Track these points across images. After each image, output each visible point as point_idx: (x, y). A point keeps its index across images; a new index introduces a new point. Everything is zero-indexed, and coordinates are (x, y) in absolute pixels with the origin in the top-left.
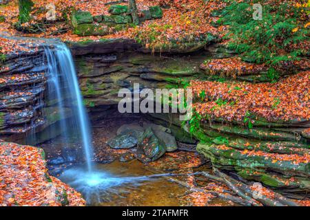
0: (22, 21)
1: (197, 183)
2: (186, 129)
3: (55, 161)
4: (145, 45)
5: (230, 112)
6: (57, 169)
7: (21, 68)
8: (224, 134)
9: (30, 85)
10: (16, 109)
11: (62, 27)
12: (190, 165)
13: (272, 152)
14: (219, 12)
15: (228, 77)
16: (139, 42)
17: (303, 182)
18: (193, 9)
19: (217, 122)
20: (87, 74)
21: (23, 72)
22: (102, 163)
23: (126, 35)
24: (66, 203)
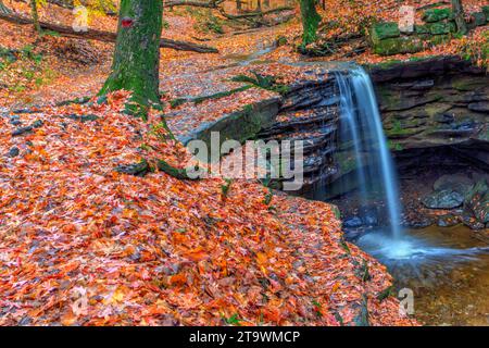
0: (308, 40)
3: (349, 222)
4: (475, 63)
6: (353, 233)
7: (307, 102)
9: (318, 124)
11: (358, 45)
16: (467, 58)
20: (393, 107)
22: (415, 225)
23: (448, 50)
24: (367, 278)
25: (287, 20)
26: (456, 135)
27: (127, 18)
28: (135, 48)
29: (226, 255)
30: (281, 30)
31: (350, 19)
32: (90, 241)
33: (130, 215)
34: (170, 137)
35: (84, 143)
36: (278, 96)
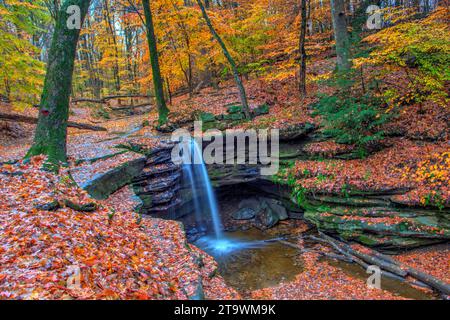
0: (161, 123)
2: (294, 200)
3: (191, 232)
5: (329, 185)
6: (193, 238)
7: (162, 160)
8: (326, 203)
9: (169, 173)
10: (159, 192)
12: (299, 230)
13: (366, 216)
14: (314, 105)
15: (325, 156)
17: (396, 240)
18: (293, 104)
19: (319, 194)
21: (163, 162)
22: (230, 231)
24: (202, 265)
25: (149, 111)
26: (248, 177)
27: (45, 109)
28: (50, 128)
29: (111, 260)
30: (146, 117)
31: (186, 112)
32: (14, 258)
33: (45, 238)
34: (74, 184)
35: (13, 191)
36: (144, 157)
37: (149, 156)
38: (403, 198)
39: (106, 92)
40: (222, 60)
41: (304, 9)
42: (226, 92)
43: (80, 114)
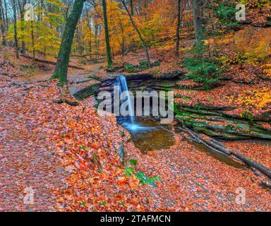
0: (109, 67)
1: (176, 132)
4: (153, 76)
5: (189, 102)
7: (108, 84)
8: (187, 111)
11: (122, 69)
13: (209, 120)
14: (183, 62)
15: (188, 88)
16: (151, 74)
17: (225, 134)
18: (172, 61)
19: (184, 107)
20: (131, 87)
23: (146, 72)
24: (123, 136)
27: (60, 59)
28: (61, 67)
30: (102, 64)
31: (120, 63)
32: (43, 123)
33: (56, 115)
34: (69, 93)
35: (44, 93)
36: (100, 82)
37: (102, 82)
38: (230, 113)
39: (85, 53)
40: (139, 39)
41: (179, 16)
42: (139, 54)
43: (73, 61)
